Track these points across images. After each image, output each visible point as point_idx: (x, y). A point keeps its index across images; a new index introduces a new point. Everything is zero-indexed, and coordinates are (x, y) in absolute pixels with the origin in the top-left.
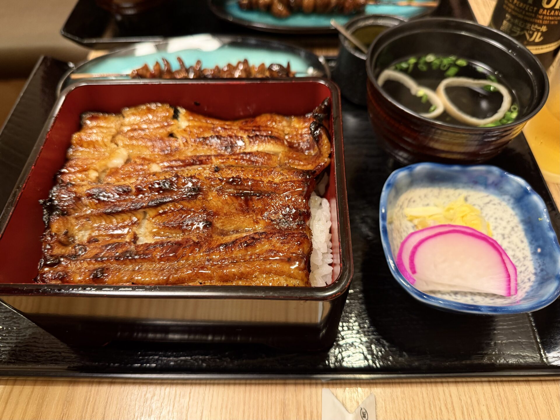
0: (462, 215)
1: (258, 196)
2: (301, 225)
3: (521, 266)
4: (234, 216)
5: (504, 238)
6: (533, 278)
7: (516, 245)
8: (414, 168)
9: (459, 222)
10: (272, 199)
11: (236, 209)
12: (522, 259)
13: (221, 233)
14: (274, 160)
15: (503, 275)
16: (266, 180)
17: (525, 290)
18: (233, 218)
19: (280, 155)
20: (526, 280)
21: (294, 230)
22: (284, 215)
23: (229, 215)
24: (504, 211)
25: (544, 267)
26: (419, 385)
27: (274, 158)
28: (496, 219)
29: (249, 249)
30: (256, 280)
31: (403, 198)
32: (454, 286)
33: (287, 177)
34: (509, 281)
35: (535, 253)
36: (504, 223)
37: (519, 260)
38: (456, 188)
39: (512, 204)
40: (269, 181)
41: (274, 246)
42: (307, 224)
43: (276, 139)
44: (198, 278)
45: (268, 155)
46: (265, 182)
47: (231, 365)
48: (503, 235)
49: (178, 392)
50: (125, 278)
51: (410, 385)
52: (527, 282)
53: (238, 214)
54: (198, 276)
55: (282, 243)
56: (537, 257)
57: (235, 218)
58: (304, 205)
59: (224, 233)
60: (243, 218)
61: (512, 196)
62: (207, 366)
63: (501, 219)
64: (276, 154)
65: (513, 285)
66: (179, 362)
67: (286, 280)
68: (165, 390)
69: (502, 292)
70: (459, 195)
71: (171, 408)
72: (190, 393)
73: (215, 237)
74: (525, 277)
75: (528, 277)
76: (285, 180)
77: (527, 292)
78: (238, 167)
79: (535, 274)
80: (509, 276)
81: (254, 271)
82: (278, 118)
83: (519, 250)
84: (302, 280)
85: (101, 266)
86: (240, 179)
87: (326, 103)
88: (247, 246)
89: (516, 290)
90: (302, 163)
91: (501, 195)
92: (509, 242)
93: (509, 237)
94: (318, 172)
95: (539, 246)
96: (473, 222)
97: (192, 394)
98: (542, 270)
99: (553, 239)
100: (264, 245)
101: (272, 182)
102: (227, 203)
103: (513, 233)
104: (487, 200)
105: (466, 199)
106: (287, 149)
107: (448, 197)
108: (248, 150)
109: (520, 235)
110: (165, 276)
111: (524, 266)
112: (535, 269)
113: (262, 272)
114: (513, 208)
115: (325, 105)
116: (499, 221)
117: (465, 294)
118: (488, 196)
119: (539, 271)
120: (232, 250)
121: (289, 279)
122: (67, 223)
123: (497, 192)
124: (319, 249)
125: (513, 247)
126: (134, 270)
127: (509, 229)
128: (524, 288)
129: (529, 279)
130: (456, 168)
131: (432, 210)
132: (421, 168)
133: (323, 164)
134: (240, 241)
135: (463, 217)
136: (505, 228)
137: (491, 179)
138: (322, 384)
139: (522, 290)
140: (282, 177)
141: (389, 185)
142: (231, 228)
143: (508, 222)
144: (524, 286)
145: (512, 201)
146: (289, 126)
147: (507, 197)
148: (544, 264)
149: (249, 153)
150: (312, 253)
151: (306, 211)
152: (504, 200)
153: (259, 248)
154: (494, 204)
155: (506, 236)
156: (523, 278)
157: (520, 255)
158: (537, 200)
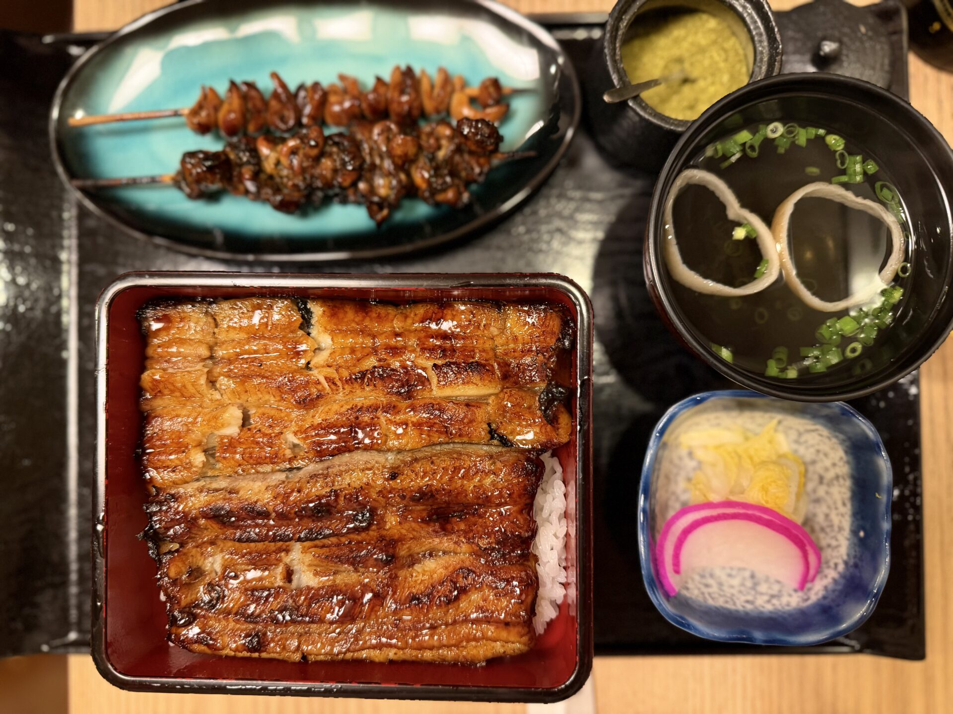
3: (832, 538)
4: (424, 539)
6: (841, 567)
7: (835, 503)
11: (428, 533)
12: (836, 529)
20: (832, 565)
24: (833, 449)
25: (859, 563)
35: (854, 532)
36: (827, 463)
37: (832, 526)
39: (847, 447)
52: (833, 569)
53: (431, 537)
56: (856, 541)
57: (427, 541)
61: (849, 438)
63: (826, 455)
75: (835, 561)
79: (846, 563)
91: (835, 431)
92: (827, 493)
93: (828, 486)
95: (864, 529)
98: (856, 566)
99: (885, 531)
101: (480, 488)
103: (835, 482)
106: (499, 386)
109: (844, 493)
111: (836, 540)
112: (848, 555)
114: (846, 452)
116: (821, 456)
118: (813, 424)
119: (851, 562)
125: (830, 502)
127: (832, 474)
128: (826, 576)
129: (836, 565)
136: (827, 469)
137: (825, 412)
139: (822, 579)
144: (826, 572)
145: (847, 444)
147: (841, 436)
148: (861, 559)
154: (821, 435)
155: (825, 481)
156: (830, 558)
157: (836, 520)
158: (884, 464)
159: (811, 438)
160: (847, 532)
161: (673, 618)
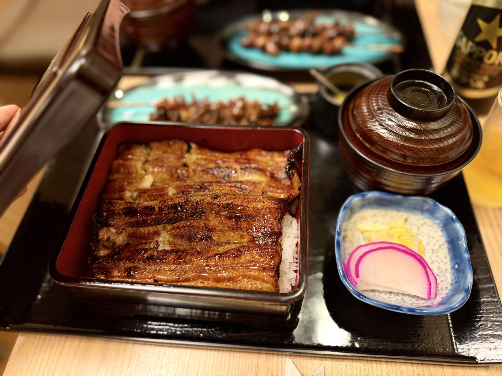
0: (399, 235)
1: (244, 219)
2: (275, 242)
3: (443, 276)
4: (226, 232)
5: (433, 253)
6: (449, 287)
7: (441, 260)
8: (366, 195)
9: (396, 240)
10: (255, 221)
11: (229, 227)
12: (444, 271)
13: (217, 244)
14: (259, 188)
15: (426, 283)
16: (251, 206)
17: (442, 296)
18: (226, 233)
19: (263, 185)
20: (445, 288)
21: (269, 245)
22: (263, 234)
23: (223, 231)
24: (435, 232)
25: (458, 280)
26: (359, 361)
27: (258, 186)
28: (429, 237)
29: (236, 259)
30: (240, 283)
31: (357, 216)
32: (390, 288)
33: (267, 204)
34: (430, 288)
35: (453, 268)
36: (434, 241)
37: (442, 271)
38: (399, 211)
39: (442, 227)
40: (254, 207)
41: (254, 258)
42: (279, 241)
43: (261, 170)
44: (200, 278)
45: (254, 184)
46: (250, 208)
47: (221, 336)
48: (433, 250)
49: (182, 354)
50: (150, 276)
51: (351, 361)
52: (445, 290)
53: (229, 230)
54: (200, 277)
55: (259, 256)
56: (454, 271)
57: (227, 234)
58: (277, 227)
59: (219, 245)
60: (233, 233)
61: (441, 221)
62: (203, 336)
63: (433, 237)
64: (260, 183)
65: (433, 291)
66: (183, 332)
67: (261, 284)
68: (173, 351)
69: (425, 296)
70: (402, 216)
71: (176, 365)
72: (190, 355)
73: (213, 247)
74: (444, 285)
75: (446, 286)
76: (265, 207)
77: (443, 298)
78: (231, 195)
79: (451, 284)
80: (430, 284)
81: (239, 276)
82: (264, 153)
83: (443, 263)
84: (273, 284)
85: (133, 265)
86: (233, 205)
87: (298, 149)
88: (235, 256)
89: (436, 295)
90: (279, 191)
91: (434, 220)
92: (437, 256)
93: (437, 253)
94: (289, 200)
95: (457, 263)
96: (407, 241)
97: (192, 355)
98: (456, 282)
99: (467, 259)
100: (247, 256)
101: (256, 207)
102: (222, 222)
103: (440, 249)
104: (422, 222)
105: (406, 220)
106: (268, 179)
107: (392, 217)
108: (240, 179)
109: (445, 252)
110: (177, 276)
111: (445, 276)
112: (452, 280)
113: (244, 277)
114: (442, 231)
115: (298, 150)
116: (431, 239)
117: (398, 294)
118: (423, 219)
119: (454, 282)
120: (223, 259)
121: (263, 283)
122: (109, 231)
123: (430, 216)
124: (287, 260)
125: (439, 260)
126: (155, 270)
127: (437, 246)
128: (442, 294)
129: (447, 288)
130: (399, 197)
131: (379, 226)
132: (372, 195)
133: (294, 194)
134: (230, 252)
135: (400, 236)
136: (435, 245)
137: (426, 207)
138: (286, 355)
139: (440, 296)
140: (262, 204)
141: (345, 208)
142: (224, 240)
143: (438, 240)
144: (442, 292)
145: (441, 225)
146: (272, 160)
147: (438, 222)
148: (458, 278)
149: (241, 182)
150: (281, 264)
151: (279, 231)
152: (435, 223)
153: (243, 258)
154: (428, 226)
155: (435, 251)
156: (443, 286)
157: (443, 268)
158: (459, 227)
159: (424, 229)
160: (450, 270)
161: (356, 294)
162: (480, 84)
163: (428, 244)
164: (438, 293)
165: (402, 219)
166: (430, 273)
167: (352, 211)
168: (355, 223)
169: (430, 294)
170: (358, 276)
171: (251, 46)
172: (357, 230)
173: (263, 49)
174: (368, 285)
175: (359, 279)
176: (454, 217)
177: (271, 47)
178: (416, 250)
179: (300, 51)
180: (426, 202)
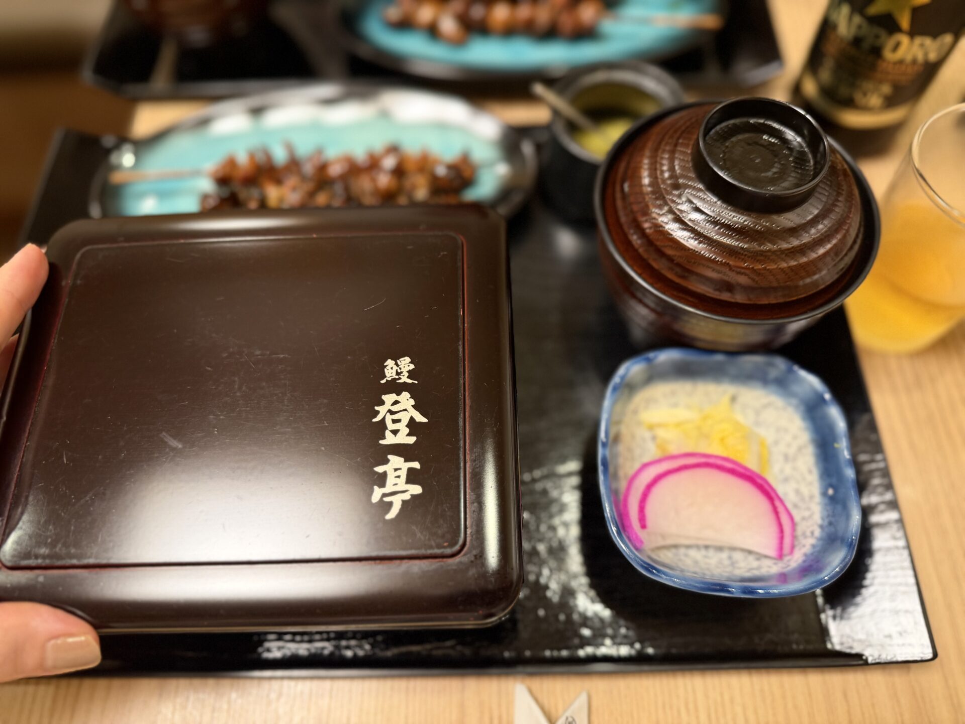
0: (721, 436)
3: (805, 509)
5: (787, 461)
6: (818, 532)
7: (802, 475)
8: (655, 357)
9: (715, 449)
12: (807, 499)
15: (773, 530)
17: (804, 550)
20: (808, 534)
24: (790, 420)
25: (833, 520)
28: (778, 429)
31: (640, 397)
32: (704, 539)
34: (782, 538)
35: (824, 494)
36: (789, 438)
37: (804, 498)
38: (719, 382)
39: (803, 412)
48: (786, 456)
52: (810, 537)
56: (827, 501)
61: (801, 400)
63: (785, 430)
65: (787, 541)
69: (772, 552)
70: (725, 393)
74: (808, 527)
75: (812, 529)
77: (805, 555)
79: (821, 527)
80: (782, 531)
83: (805, 483)
89: (793, 548)
91: (787, 397)
92: (794, 468)
93: (794, 461)
95: (831, 485)
96: (736, 448)
98: (830, 524)
99: (851, 480)
103: (799, 455)
104: (765, 401)
105: (733, 399)
107: (707, 396)
109: (809, 461)
111: (809, 509)
112: (823, 519)
114: (803, 419)
116: (782, 433)
117: (720, 549)
118: (767, 396)
119: (826, 523)
123: (780, 392)
125: (798, 476)
127: (795, 447)
128: (804, 546)
129: (812, 533)
130: (719, 358)
131: (682, 414)
132: (666, 356)
135: (722, 439)
136: (790, 445)
137: (773, 373)
139: (800, 550)
141: (615, 389)
143: (795, 437)
144: (804, 542)
145: (801, 408)
147: (795, 401)
148: (834, 515)
152: (790, 404)
154: (776, 409)
155: (790, 458)
156: (806, 529)
157: (805, 491)
158: (836, 415)
159: (769, 415)
160: (818, 498)
161: (642, 566)
162: (875, 100)
163: (776, 443)
164: (796, 543)
165: (726, 399)
166: (781, 509)
167: (630, 388)
168: (635, 412)
169: (781, 548)
170: (643, 526)
171: (405, 25)
172: (639, 423)
173: (433, 31)
174: (663, 536)
175: (645, 531)
176: (827, 396)
177: (448, 25)
178: (752, 464)
179: (510, 32)
180: (771, 365)
